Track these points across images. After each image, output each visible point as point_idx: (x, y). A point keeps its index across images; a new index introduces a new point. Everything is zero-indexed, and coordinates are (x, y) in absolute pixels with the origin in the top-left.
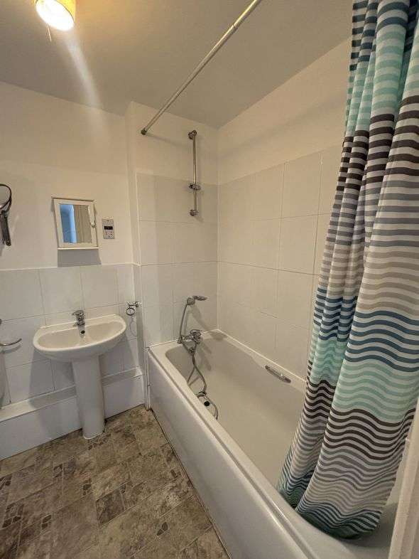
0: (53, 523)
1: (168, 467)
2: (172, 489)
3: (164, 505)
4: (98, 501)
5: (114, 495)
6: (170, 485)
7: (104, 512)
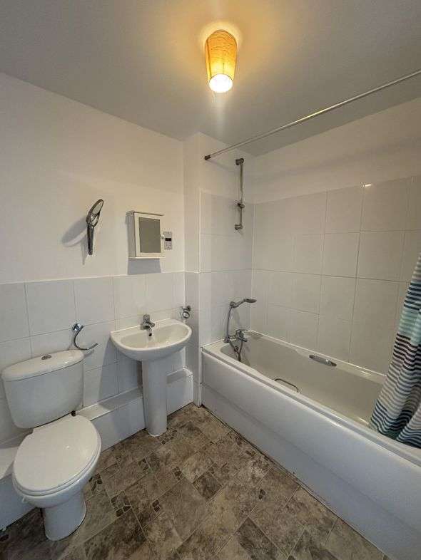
0: (164, 506)
1: (242, 449)
2: (254, 464)
3: (253, 477)
4: (194, 483)
5: (206, 476)
6: (251, 462)
7: (205, 490)
